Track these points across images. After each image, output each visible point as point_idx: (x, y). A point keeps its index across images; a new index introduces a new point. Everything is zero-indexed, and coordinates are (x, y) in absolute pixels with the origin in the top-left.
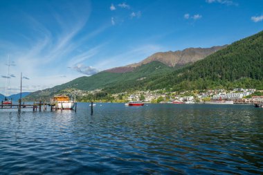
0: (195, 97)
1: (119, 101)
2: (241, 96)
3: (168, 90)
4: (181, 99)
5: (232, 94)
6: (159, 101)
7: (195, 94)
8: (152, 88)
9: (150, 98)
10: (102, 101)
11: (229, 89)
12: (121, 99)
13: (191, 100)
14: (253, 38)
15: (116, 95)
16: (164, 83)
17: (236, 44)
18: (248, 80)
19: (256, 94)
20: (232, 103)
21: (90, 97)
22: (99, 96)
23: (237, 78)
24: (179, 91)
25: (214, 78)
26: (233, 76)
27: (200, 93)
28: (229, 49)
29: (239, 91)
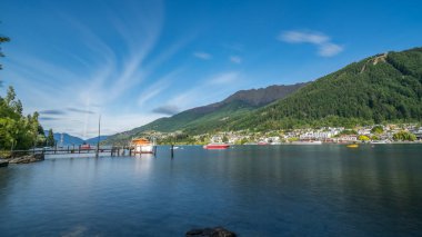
0: (281, 137)
1: (200, 143)
2: (329, 135)
3: (252, 130)
4: (266, 140)
5: (319, 134)
6: (243, 142)
7: (281, 134)
8: (235, 129)
9: (233, 140)
10: (183, 144)
11: (316, 128)
12: (203, 140)
13: (276, 141)
14: (337, 74)
15: (198, 137)
16: (248, 123)
17: (320, 80)
18: (336, 117)
19: (345, 133)
20: (320, 142)
21: (170, 139)
22: (180, 138)
23: (324, 116)
24: (263, 131)
25: (299, 117)
26: (320, 114)
27: (286, 133)
28: (313, 85)
29: (327, 130)
